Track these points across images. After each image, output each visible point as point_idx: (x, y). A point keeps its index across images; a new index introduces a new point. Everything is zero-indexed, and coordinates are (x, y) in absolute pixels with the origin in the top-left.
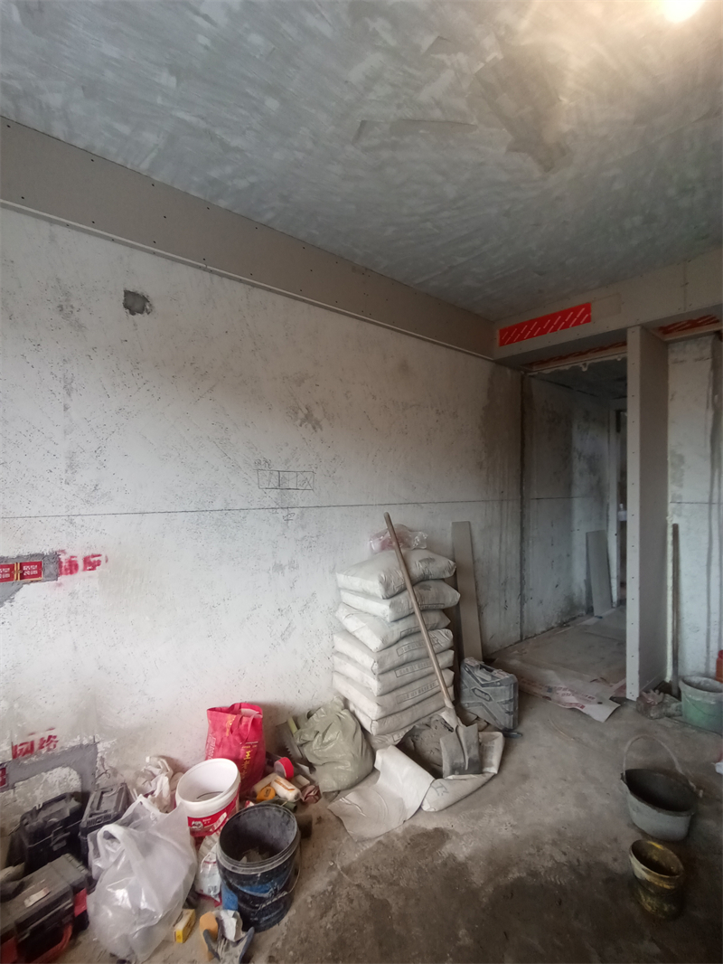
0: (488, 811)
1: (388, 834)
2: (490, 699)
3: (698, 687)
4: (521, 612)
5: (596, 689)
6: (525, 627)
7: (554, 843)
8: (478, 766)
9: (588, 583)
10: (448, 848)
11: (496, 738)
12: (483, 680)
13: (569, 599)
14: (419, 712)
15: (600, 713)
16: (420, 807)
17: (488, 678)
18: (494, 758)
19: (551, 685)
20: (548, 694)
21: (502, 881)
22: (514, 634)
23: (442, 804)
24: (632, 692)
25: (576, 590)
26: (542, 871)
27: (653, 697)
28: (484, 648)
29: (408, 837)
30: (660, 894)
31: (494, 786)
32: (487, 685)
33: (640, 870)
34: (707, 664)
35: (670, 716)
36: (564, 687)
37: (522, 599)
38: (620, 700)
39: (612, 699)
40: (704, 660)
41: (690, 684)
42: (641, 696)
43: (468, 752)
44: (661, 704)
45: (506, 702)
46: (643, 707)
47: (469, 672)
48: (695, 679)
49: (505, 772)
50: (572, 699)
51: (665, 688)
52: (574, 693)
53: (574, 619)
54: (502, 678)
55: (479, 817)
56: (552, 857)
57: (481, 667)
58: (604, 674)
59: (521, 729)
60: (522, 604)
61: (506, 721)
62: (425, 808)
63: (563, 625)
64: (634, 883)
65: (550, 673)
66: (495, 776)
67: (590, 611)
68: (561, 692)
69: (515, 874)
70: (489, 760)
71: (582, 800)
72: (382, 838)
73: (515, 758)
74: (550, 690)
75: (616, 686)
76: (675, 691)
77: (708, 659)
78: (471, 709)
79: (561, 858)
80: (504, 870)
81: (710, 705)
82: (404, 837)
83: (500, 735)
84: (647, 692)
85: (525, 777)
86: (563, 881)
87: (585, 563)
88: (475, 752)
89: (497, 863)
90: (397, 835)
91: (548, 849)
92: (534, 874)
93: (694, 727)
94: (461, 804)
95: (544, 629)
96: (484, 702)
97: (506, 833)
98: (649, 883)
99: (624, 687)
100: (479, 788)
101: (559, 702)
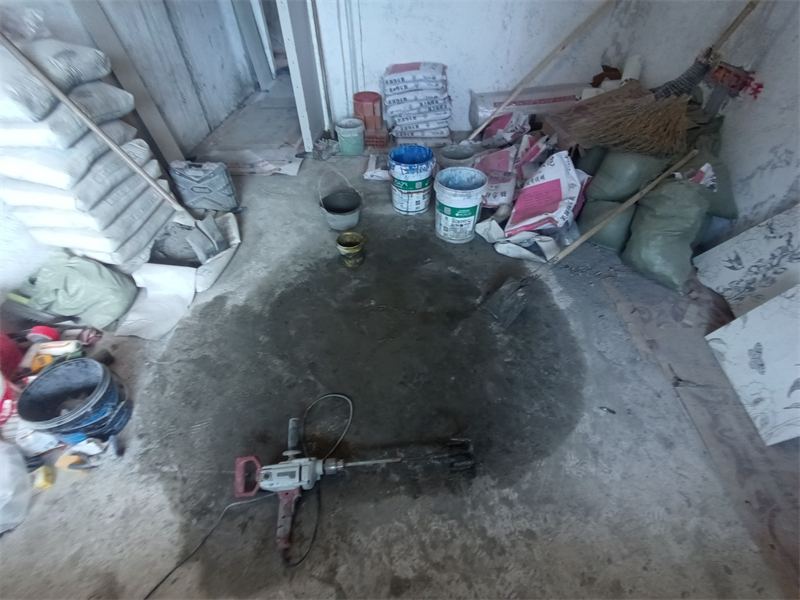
0: (245, 268)
1: (180, 322)
2: (211, 191)
3: (346, 127)
4: (201, 103)
5: (284, 153)
6: (209, 118)
7: (294, 263)
8: (225, 244)
9: (248, 57)
10: (229, 304)
11: (228, 218)
12: (196, 177)
13: (238, 78)
14: (152, 227)
15: (291, 169)
16: (196, 292)
17: (201, 173)
18: (234, 233)
19: (251, 162)
20: (252, 170)
21: (272, 300)
22: (203, 128)
23: (211, 281)
24: (309, 146)
25: (240, 67)
26: (292, 281)
27: (323, 144)
28: (182, 149)
29: (197, 314)
30: (355, 256)
31: (242, 252)
32: (203, 180)
33: (343, 250)
34: (348, 109)
35: (334, 154)
36: (261, 159)
37: (197, 88)
38: (302, 155)
39: (297, 156)
40: (345, 106)
41: (341, 126)
42: (314, 146)
43: (213, 237)
44: (328, 147)
45: (225, 188)
46: (318, 154)
47: (181, 175)
48: (344, 122)
49: (246, 239)
50: (271, 167)
51: (326, 136)
52: (271, 161)
53: (247, 98)
54: (213, 169)
55: (240, 275)
56: (295, 271)
57: (190, 166)
58: (286, 139)
59: (243, 204)
60: (198, 94)
61: (231, 202)
62: (199, 290)
63: (240, 106)
64: (342, 258)
65: (247, 152)
66: (240, 244)
67: (257, 86)
68: (260, 165)
69: (278, 292)
70: (231, 236)
71: (300, 230)
72: (178, 327)
73: (248, 226)
74: (252, 166)
75: (296, 146)
76: (333, 136)
77: (348, 105)
78: (197, 205)
79: (300, 269)
80: (271, 294)
81: (355, 138)
82: (194, 316)
83: (231, 214)
84: (317, 142)
85: (260, 235)
86: (306, 279)
87: (239, 35)
88: (218, 235)
89: (264, 292)
90: (188, 318)
91: (291, 268)
92: (290, 285)
93: (348, 156)
94: (224, 274)
95: (227, 115)
96: (205, 195)
97: (263, 274)
98: (349, 254)
99: (302, 144)
100: (232, 258)
101: (262, 173)
